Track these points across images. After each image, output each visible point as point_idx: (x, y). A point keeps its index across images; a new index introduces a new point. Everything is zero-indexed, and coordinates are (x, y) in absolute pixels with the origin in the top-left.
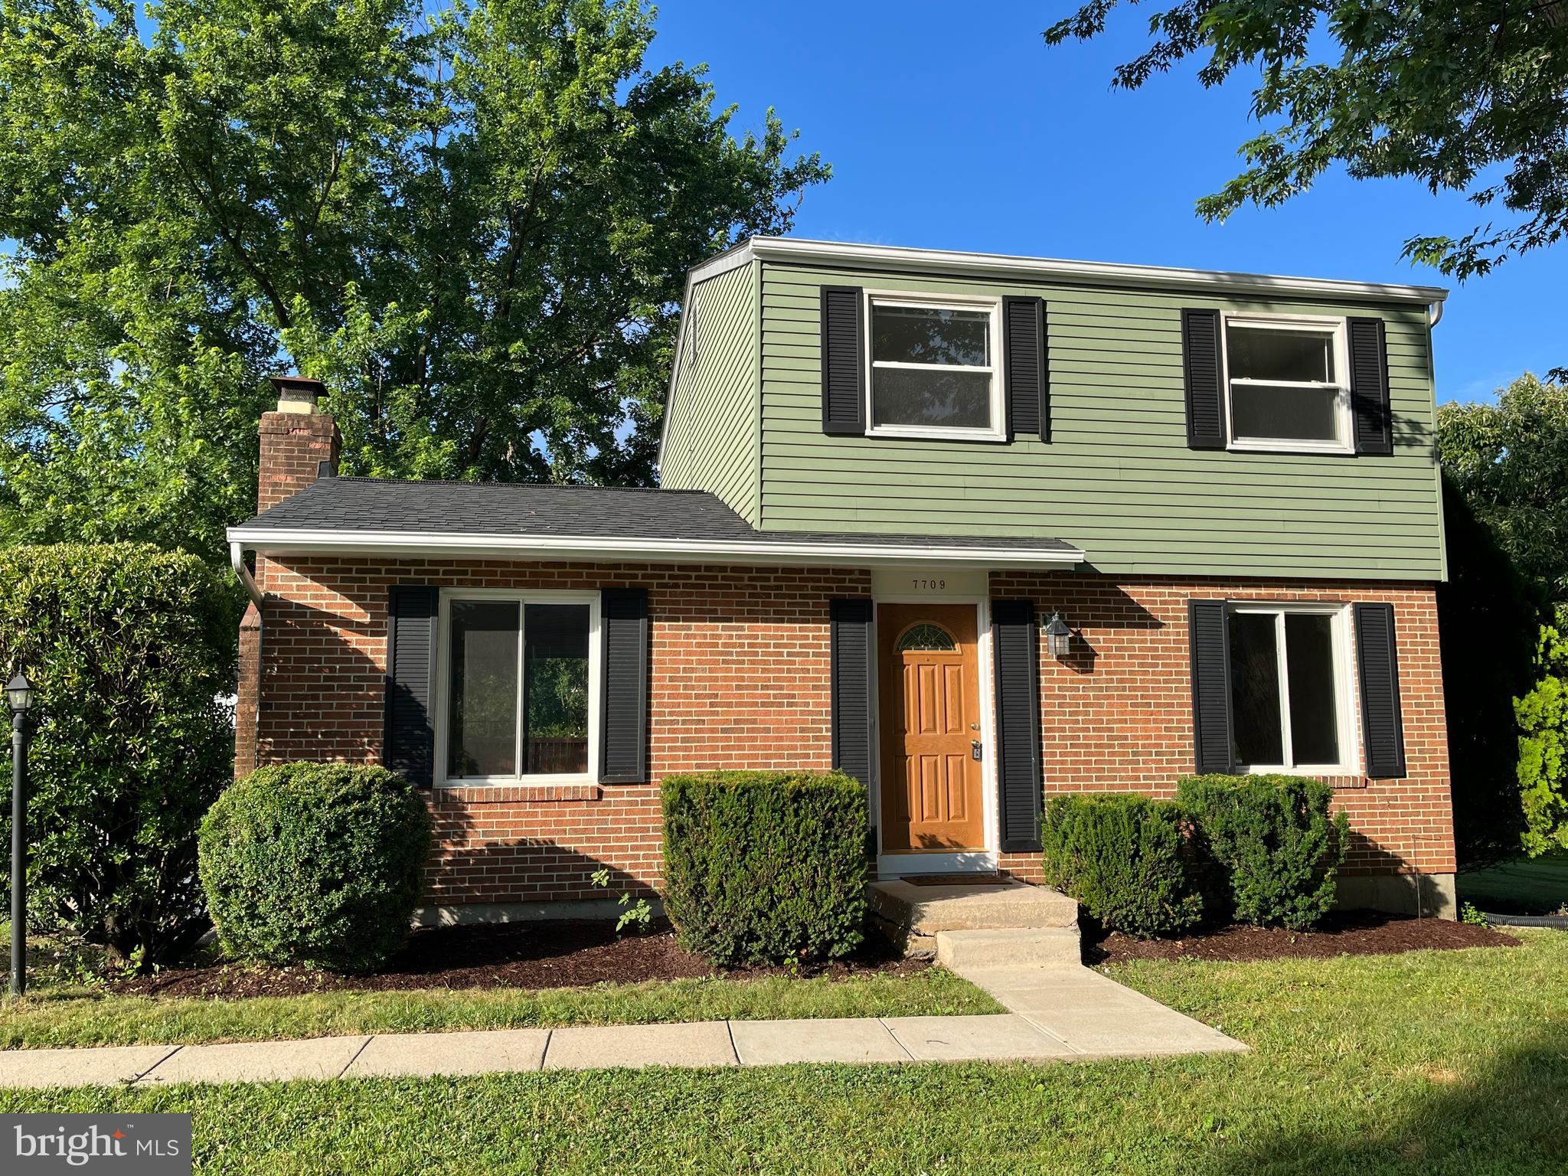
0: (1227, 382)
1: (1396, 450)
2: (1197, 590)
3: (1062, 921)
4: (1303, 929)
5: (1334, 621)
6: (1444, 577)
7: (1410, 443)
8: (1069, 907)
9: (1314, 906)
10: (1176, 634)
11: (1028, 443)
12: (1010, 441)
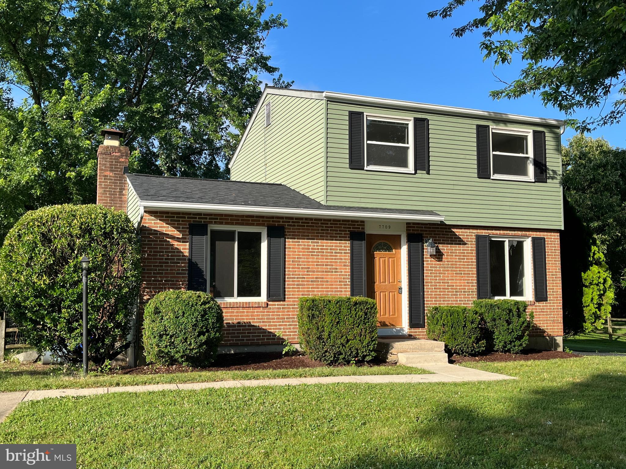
0: (492, 153)
1: (548, 181)
2: (479, 231)
3: (439, 350)
4: (517, 353)
5: (525, 244)
6: (563, 228)
7: (553, 178)
8: (441, 345)
9: (521, 345)
10: (471, 248)
11: (421, 174)
12: (416, 173)
